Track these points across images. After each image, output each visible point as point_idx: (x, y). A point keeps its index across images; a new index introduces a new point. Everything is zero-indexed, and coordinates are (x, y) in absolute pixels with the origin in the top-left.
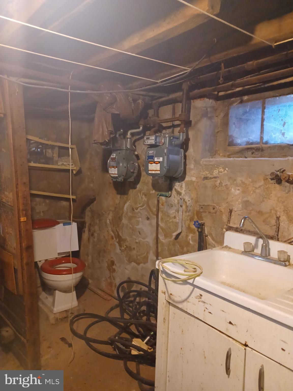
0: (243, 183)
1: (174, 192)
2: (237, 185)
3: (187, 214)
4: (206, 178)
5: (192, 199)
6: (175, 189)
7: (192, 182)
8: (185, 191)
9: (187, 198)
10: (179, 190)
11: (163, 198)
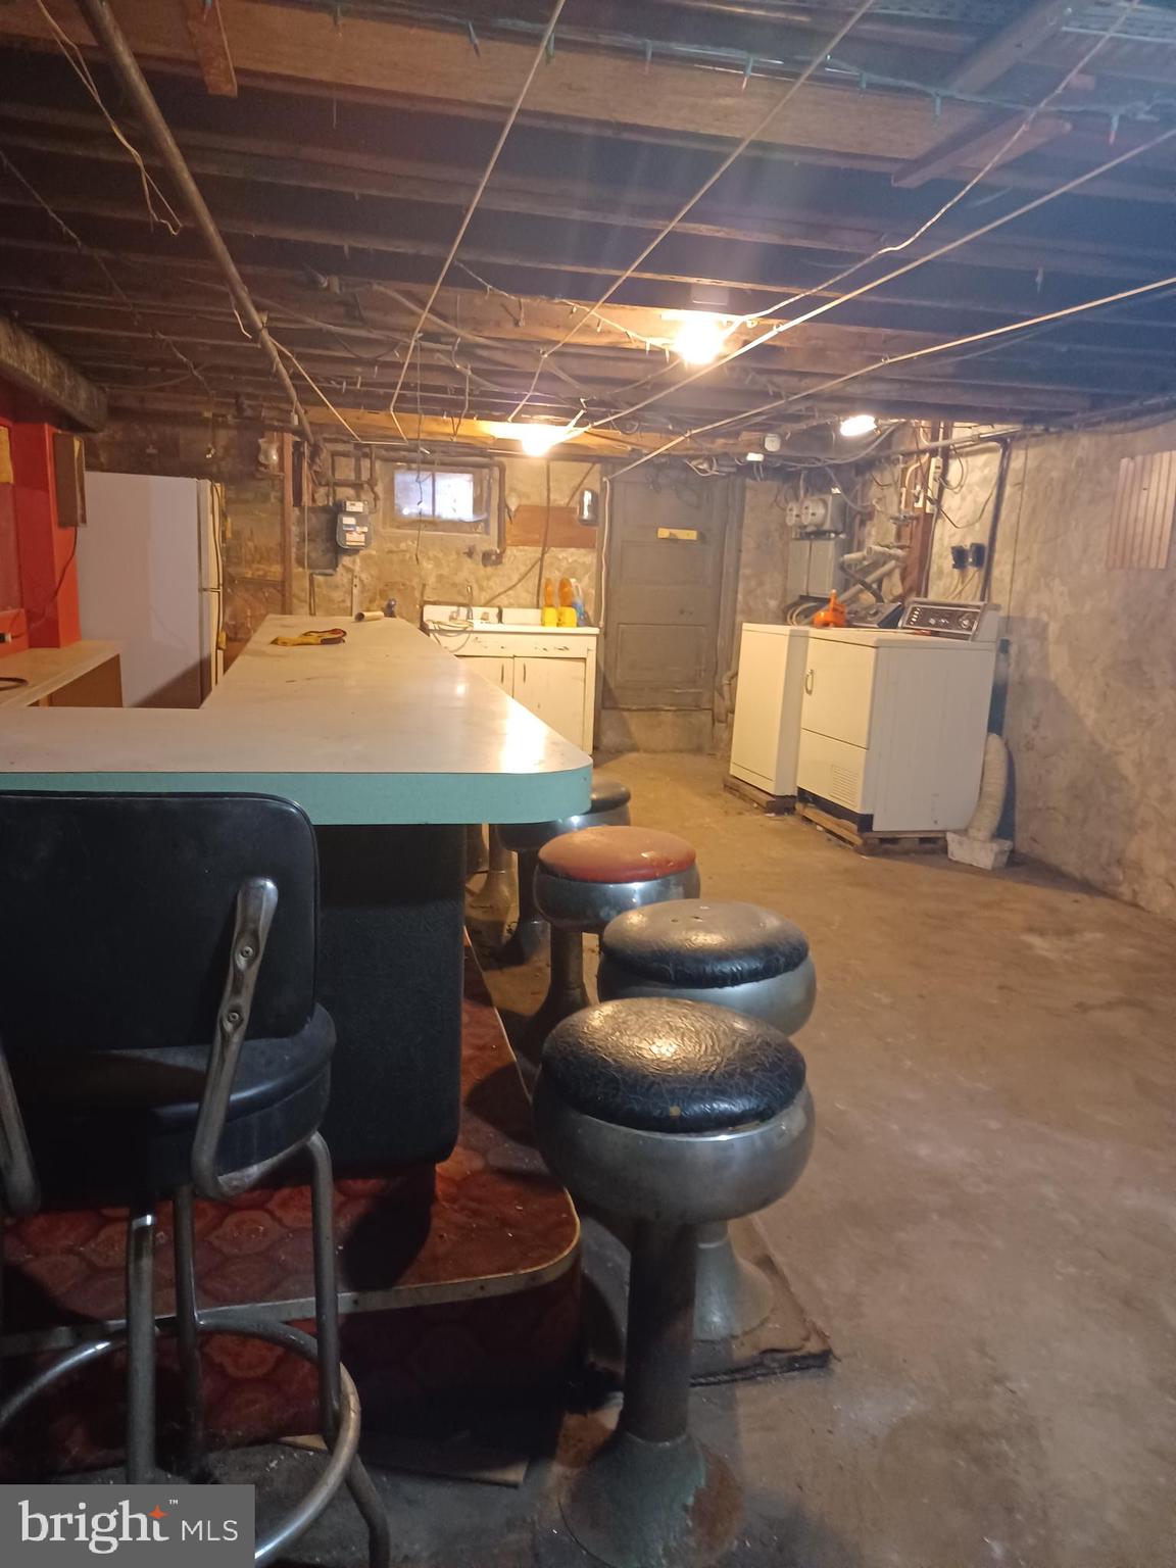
0: (435, 557)
1: (340, 569)
2: (429, 559)
3: (366, 595)
4: (391, 552)
5: (372, 576)
6: (344, 566)
7: (370, 557)
8: (360, 567)
9: (364, 576)
10: (351, 566)
11: (320, 578)
